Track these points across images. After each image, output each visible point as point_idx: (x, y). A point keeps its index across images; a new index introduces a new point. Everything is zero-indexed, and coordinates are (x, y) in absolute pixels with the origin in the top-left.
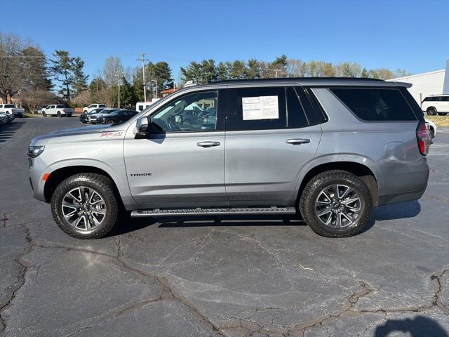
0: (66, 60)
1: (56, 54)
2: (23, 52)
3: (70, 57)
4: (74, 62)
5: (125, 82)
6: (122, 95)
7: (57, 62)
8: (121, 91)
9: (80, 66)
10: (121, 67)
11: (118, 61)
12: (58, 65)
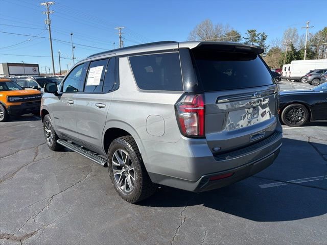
0: (254, 35)
1: (247, 32)
2: (227, 34)
3: (257, 33)
4: (260, 36)
5: (293, 47)
6: (288, 58)
7: (247, 39)
8: (287, 56)
9: (264, 39)
10: (297, 35)
11: (295, 31)
12: (248, 40)
